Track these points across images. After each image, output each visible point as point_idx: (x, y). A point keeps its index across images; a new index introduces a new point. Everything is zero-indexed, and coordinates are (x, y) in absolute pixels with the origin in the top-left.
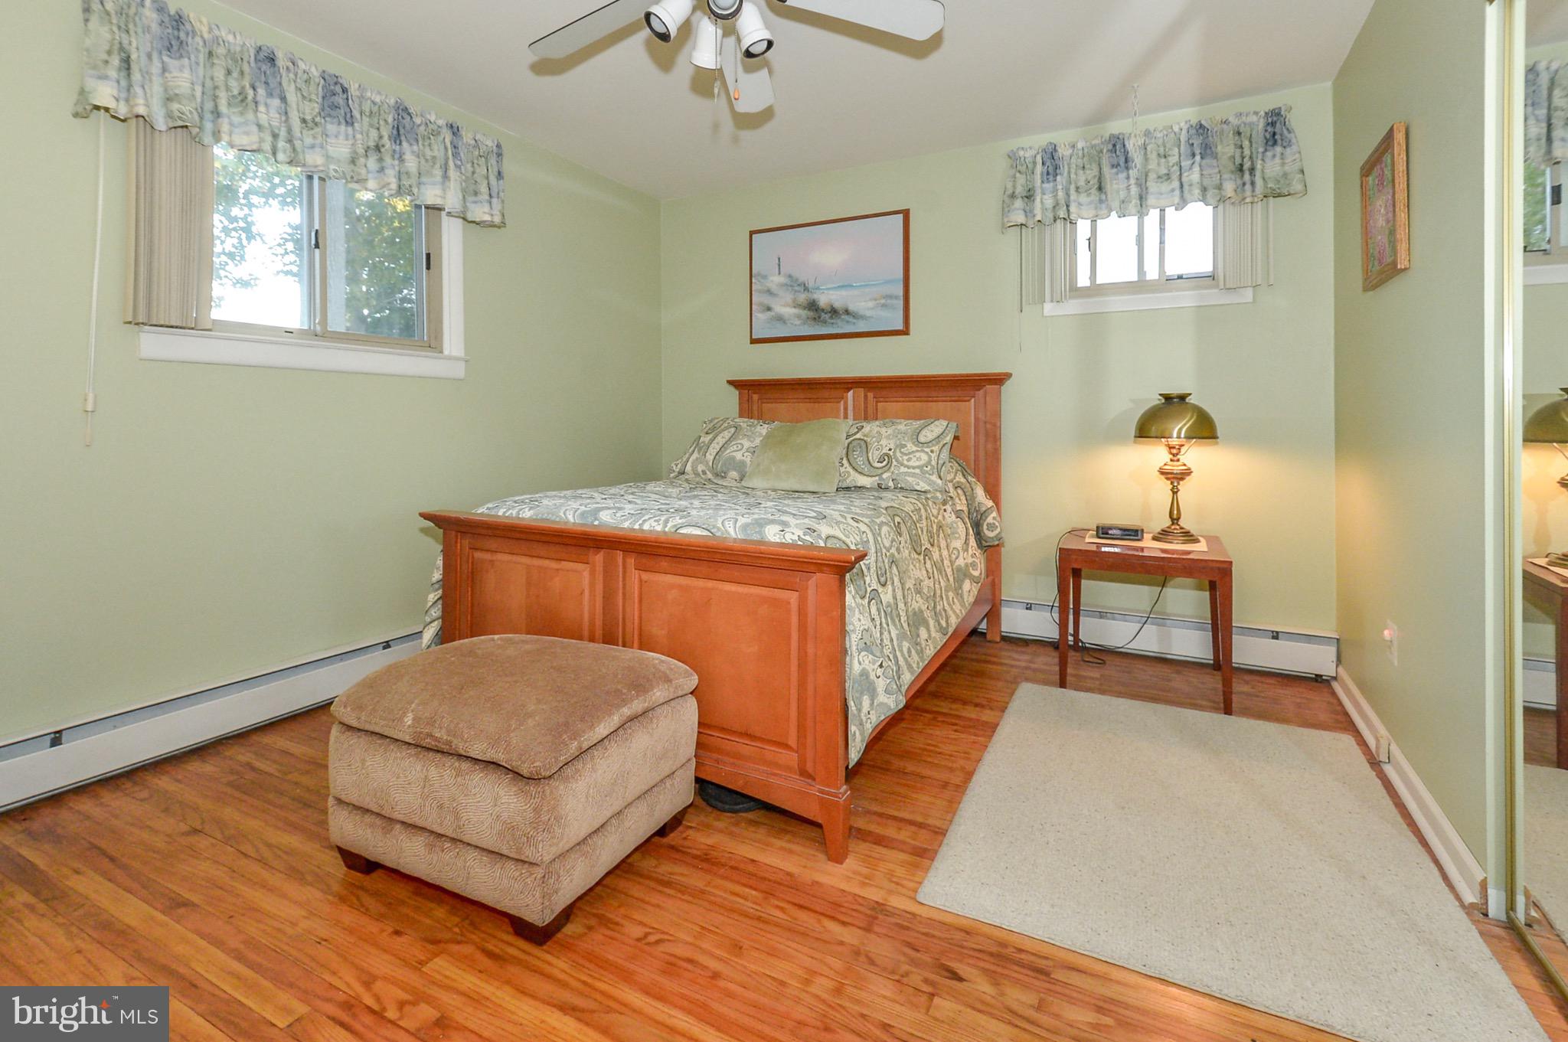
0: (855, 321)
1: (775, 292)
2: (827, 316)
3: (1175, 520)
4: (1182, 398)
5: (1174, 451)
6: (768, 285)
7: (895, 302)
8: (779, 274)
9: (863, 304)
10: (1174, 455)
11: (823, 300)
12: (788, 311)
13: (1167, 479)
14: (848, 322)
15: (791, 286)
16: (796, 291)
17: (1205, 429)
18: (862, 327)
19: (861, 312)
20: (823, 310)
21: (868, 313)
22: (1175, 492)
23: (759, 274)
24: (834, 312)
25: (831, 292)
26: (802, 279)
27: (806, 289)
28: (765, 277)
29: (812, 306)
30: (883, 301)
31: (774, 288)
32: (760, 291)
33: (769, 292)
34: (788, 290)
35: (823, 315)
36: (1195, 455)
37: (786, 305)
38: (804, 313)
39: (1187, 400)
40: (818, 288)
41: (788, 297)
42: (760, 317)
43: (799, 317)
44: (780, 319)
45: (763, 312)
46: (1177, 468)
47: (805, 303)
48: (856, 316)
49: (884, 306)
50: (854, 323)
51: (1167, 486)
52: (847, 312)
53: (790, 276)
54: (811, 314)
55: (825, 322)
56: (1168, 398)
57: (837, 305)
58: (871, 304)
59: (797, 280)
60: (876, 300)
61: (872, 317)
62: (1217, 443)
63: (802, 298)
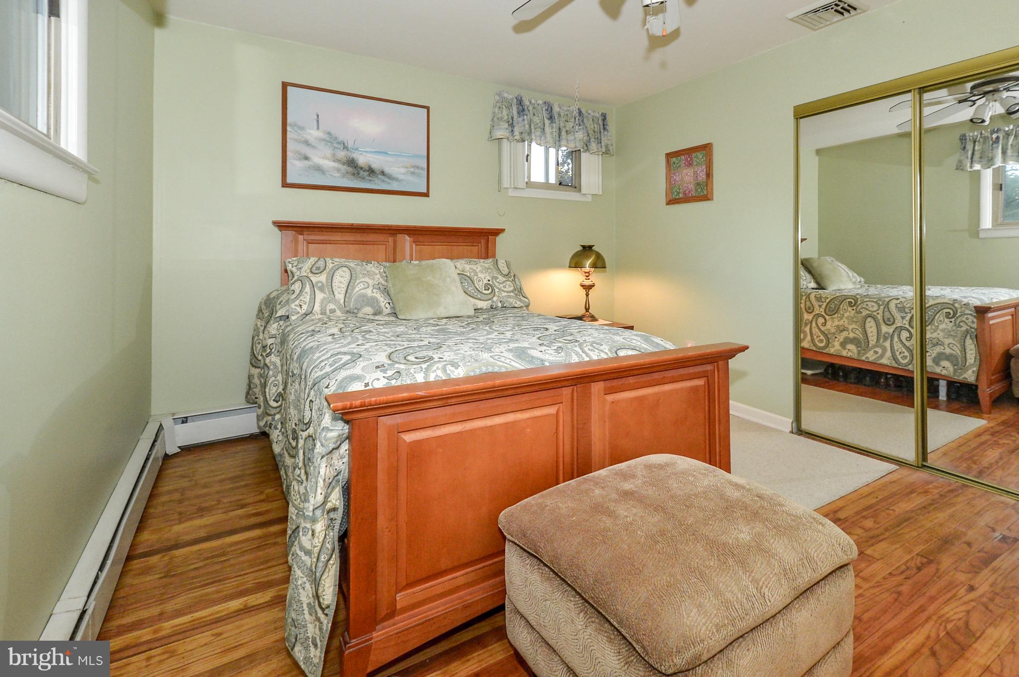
0: (389, 181)
1: (313, 144)
2: (366, 174)
3: (587, 310)
4: (590, 247)
5: (587, 274)
6: (305, 136)
7: (421, 171)
8: (318, 128)
9: (396, 169)
10: (587, 276)
11: (362, 160)
12: (327, 164)
13: (584, 288)
14: (383, 181)
15: (330, 142)
16: (335, 148)
17: (600, 264)
18: (395, 186)
19: (395, 176)
20: (362, 168)
21: (401, 177)
22: (587, 295)
23: (295, 125)
24: (371, 171)
25: (369, 155)
26: (341, 138)
27: (345, 148)
28: (302, 129)
29: (351, 163)
30: (412, 170)
31: (312, 141)
32: (298, 141)
33: (306, 143)
34: (326, 145)
35: (362, 173)
36: (596, 278)
37: (325, 158)
38: (344, 168)
39: (593, 248)
40: (357, 149)
41: (328, 152)
42: (294, 164)
43: (339, 170)
44: (319, 169)
45: (300, 159)
46: (587, 283)
47: (345, 159)
48: (390, 177)
49: (413, 173)
50: (389, 183)
51: (584, 292)
52: (383, 173)
53: (329, 133)
54: (350, 169)
55: (364, 178)
56: (584, 247)
57: (375, 166)
58: (403, 170)
59: (336, 138)
60: (407, 168)
61: (404, 180)
62: (605, 272)
63: (342, 154)
